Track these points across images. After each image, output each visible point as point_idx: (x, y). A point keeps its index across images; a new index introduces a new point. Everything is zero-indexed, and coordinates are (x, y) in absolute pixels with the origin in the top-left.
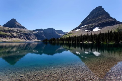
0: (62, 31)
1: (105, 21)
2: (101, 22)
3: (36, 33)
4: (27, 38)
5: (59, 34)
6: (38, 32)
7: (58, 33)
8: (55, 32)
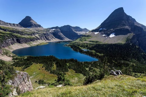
0: (79, 27)
1: (122, 28)
2: (117, 28)
3: (52, 31)
4: (46, 39)
5: (76, 32)
6: (54, 31)
7: (75, 30)
8: (72, 30)
